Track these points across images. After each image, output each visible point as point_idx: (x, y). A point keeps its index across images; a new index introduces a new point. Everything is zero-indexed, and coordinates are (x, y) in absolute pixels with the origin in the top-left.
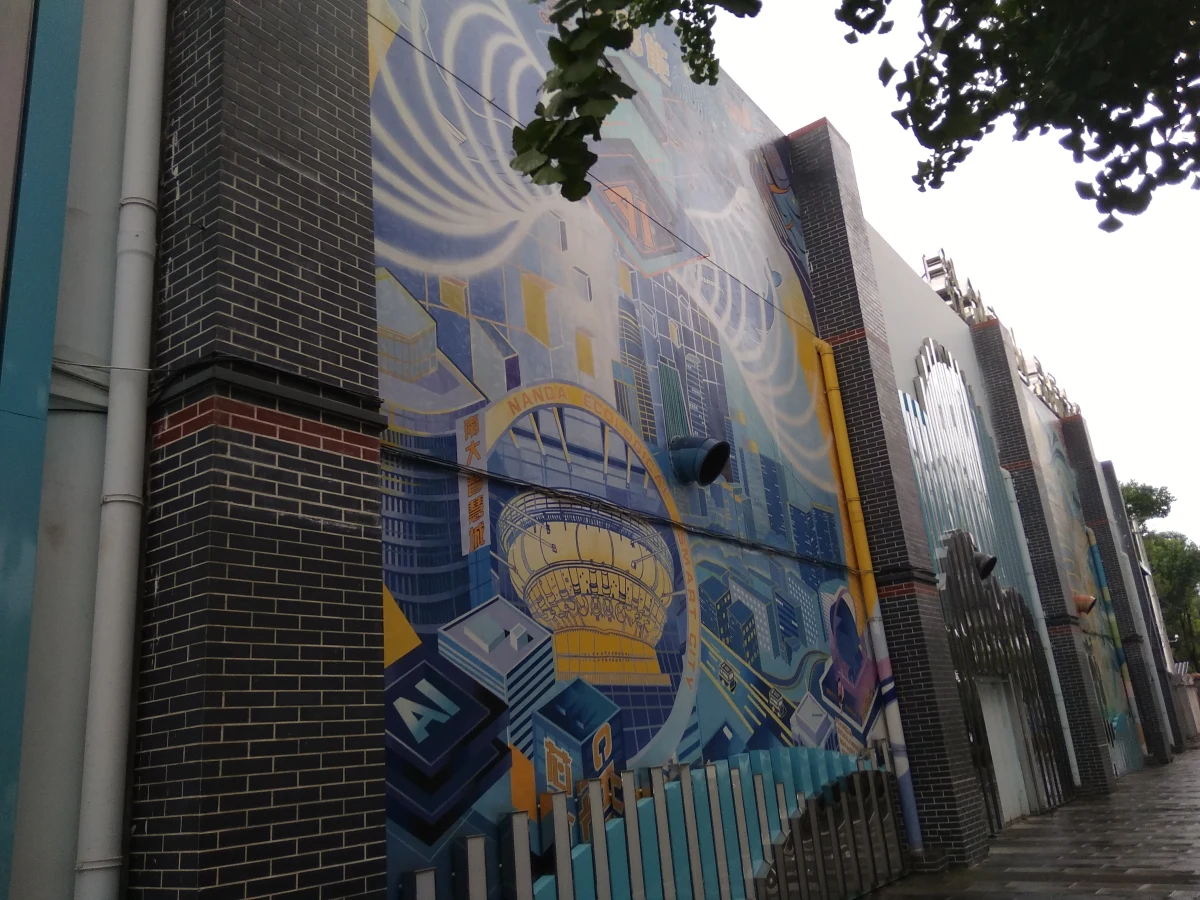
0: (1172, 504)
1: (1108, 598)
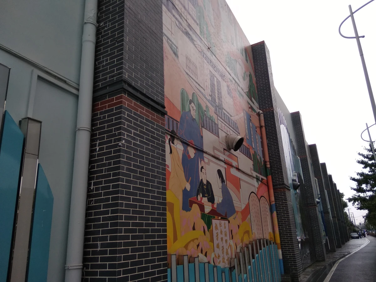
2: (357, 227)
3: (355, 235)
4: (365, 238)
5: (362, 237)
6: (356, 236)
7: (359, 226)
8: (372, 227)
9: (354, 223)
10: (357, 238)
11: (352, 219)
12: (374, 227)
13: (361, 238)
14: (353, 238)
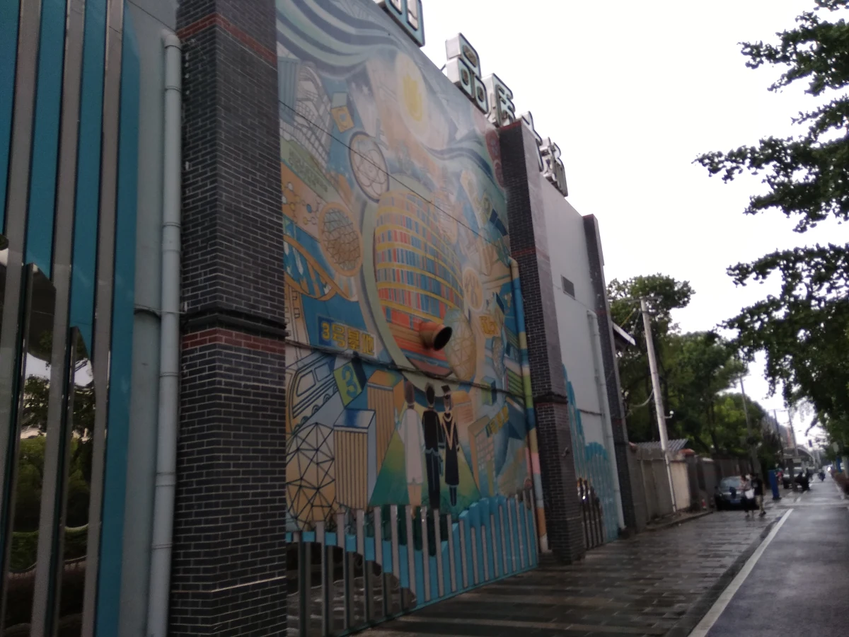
0: (692, 296)
1: (524, 345)
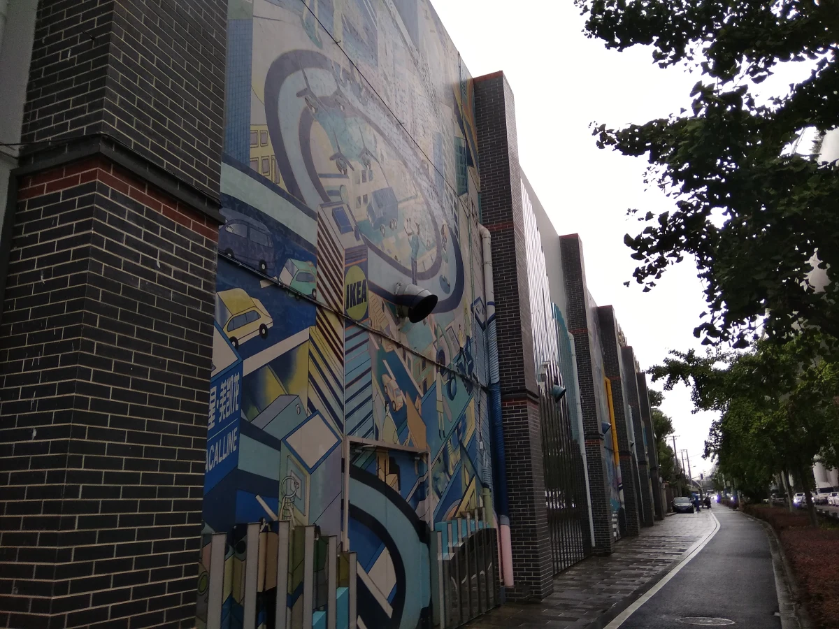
0: (663, 401)
2: (694, 483)
3: (684, 502)
4: (710, 510)
5: (703, 507)
6: (687, 504)
7: (698, 481)
8: (728, 483)
9: (687, 473)
10: (689, 510)
11: (684, 465)
12: (732, 483)
13: (698, 510)
14: (679, 510)
